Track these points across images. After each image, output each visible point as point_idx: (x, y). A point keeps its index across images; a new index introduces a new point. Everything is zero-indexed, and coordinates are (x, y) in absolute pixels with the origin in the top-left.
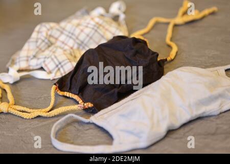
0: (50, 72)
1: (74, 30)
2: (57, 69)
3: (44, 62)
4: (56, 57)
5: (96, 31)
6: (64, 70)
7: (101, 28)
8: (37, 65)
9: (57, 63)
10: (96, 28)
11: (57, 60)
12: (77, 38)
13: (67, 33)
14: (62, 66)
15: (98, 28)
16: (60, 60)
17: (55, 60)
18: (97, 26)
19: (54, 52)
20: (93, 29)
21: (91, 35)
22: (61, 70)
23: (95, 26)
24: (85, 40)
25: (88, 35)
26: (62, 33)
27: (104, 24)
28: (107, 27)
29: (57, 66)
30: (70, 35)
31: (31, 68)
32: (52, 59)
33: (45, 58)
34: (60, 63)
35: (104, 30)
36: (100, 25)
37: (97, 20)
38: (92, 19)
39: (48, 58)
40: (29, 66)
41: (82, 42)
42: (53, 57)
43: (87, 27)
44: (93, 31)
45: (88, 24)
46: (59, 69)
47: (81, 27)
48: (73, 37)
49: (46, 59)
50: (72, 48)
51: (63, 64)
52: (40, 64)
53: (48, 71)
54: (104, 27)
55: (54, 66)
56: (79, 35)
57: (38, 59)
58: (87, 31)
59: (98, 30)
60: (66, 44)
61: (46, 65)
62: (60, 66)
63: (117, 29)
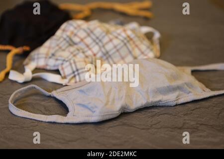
0: (64, 78)
1: (103, 37)
2: (73, 75)
3: (62, 64)
4: (75, 62)
5: (125, 44)
6: (80, 78)
7: (131, 42)
8: (54, 66)
9: (75, 69)
10: (125, 41)
11: (76, 66)
12: (104, 46)
13: (94, 37)
14: (78, 74)
15: (128, 41)
16: (79, 67)
17: (73, 65)
18: (128, 39)
19: (75, 56)
20: (123, 41)
21: (118, 47)
22: (77, 77)
23: (125, 39)
24: (111, 50)
25: (115, 47)
26: (89, 35)
27: (136, 39)
28: (138, 43)
29: (74, 72)
30: (97, 41)
31: (48, 68)
32: (71, 64)
33: (64, 60)
34: (77, 70)
35: (133, 46)
36: (131, 39)
37: (129, 33)
38: (125, 31)
39: (67, 61)
40: (47, 65)
41: (107, 53)
42: (72, 61)
43: (117, 37)
44: (122, 44)
45: (119, 34)
46: (75, 76)
47: (111, 36)
48: (100, 44)
49: (65, 62)
50: (95, 55)
51: (80, 71)
52: (58, 66)
53: (63, 75)
54: (134, 42)
55: (71, 71)
56: (107, 43)
57: (57, 60)
58: (116, 42)
59: (128, 45)
60: (90, 49)
61: (63, 69)
62: (76, 73)
63: (148, 47)
